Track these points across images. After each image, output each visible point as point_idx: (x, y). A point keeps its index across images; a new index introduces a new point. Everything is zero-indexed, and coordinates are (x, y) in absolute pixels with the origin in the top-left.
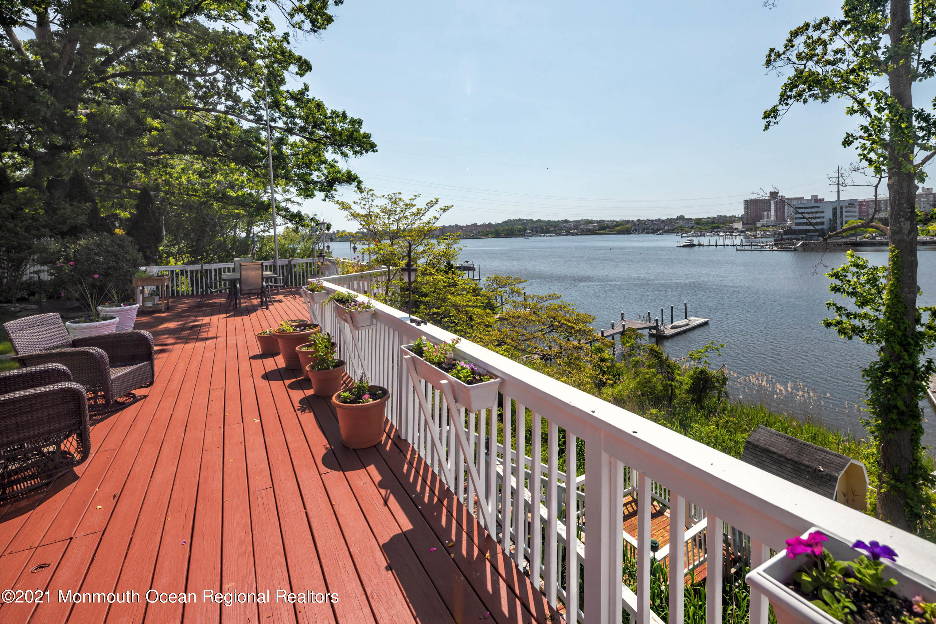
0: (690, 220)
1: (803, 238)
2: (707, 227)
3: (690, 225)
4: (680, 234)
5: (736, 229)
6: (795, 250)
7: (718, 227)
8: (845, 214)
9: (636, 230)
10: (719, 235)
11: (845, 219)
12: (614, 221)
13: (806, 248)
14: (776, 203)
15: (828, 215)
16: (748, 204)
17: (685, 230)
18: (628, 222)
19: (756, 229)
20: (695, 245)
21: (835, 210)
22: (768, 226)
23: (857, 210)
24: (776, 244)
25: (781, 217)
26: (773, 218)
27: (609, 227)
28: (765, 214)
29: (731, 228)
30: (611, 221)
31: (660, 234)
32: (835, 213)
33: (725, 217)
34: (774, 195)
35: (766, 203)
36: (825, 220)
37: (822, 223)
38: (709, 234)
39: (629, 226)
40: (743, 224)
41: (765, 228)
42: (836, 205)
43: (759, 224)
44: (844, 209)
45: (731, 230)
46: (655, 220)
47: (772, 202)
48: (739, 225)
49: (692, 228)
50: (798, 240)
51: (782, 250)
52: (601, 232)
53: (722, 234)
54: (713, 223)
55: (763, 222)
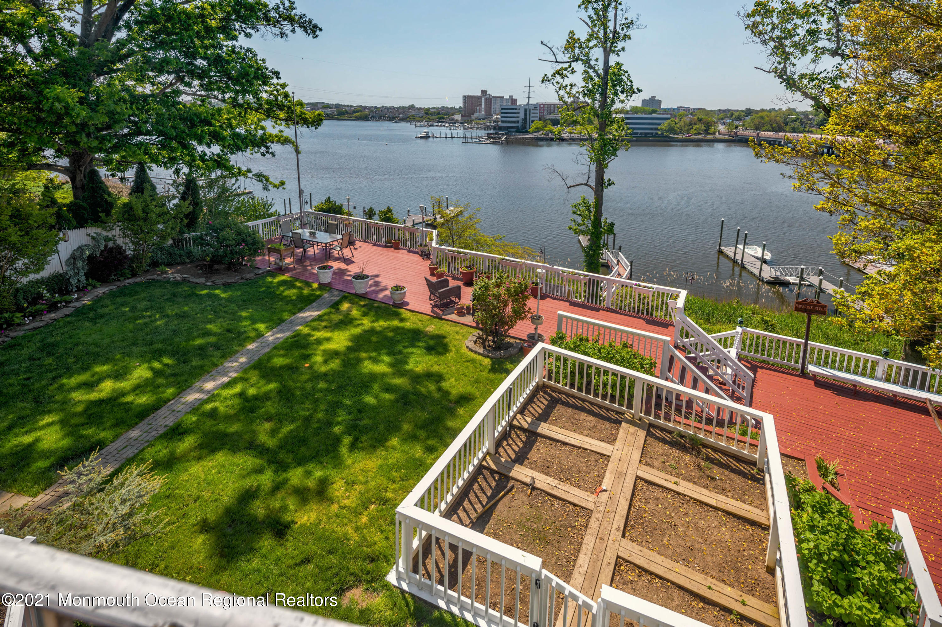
0: (419, 109)
1: (506, 134)
2: (434, 117)
3: (421, 115)
4: (413, 123)
5: (457, 120)
6: (502, 143)
7: (443, 118)
8: (532, 115)
9: (373, 117)
10: (444, 126)
11: (532, 119)
12: (351, 106)
13: (508, 142)
14: (486, 99)
15: (522, 115)
16: (466, 98)
17: (417, 119)
18: (365, 107)
19: (472, 120)
20: (429, 137)
21: (526, 110)
22: (480, 119)
23: (538, 112)
24: (489, 138)
25: (489, 113)
26: (483, 112)
27: (347, 113)
28: (478, 108)
29: (453, 119)
30: (348, 106)
31: (396, 122)
32: (526, 114)
33: (447, 108)
34: (484, 92)
35: (479, 98)
36: (520, 119)
37: (518, 122)
38: (436, 124)
39: (367, 112)
40: (462, 116)
41: (477, 121)
42: (527, 107)
43: (473, 117)
44: (532, 111)
45: (454, 122)
46: (390, 108)
47: (483, 99)
48: (458, 117)
49: (422, 117)
50: (503, 134)
51: (494, 143)
52: (339, 117)
53: (447, 125)
54: (439, 114)
55: (476, 115)
